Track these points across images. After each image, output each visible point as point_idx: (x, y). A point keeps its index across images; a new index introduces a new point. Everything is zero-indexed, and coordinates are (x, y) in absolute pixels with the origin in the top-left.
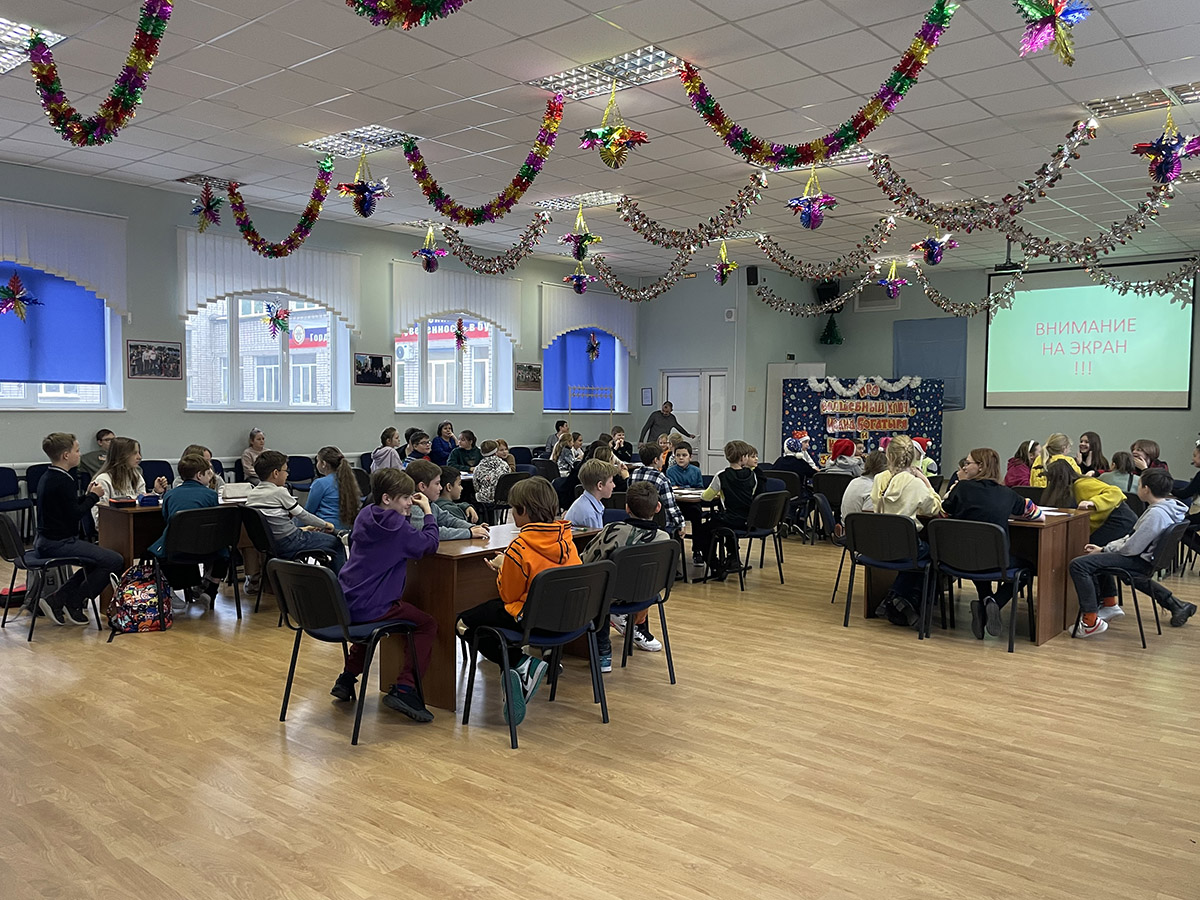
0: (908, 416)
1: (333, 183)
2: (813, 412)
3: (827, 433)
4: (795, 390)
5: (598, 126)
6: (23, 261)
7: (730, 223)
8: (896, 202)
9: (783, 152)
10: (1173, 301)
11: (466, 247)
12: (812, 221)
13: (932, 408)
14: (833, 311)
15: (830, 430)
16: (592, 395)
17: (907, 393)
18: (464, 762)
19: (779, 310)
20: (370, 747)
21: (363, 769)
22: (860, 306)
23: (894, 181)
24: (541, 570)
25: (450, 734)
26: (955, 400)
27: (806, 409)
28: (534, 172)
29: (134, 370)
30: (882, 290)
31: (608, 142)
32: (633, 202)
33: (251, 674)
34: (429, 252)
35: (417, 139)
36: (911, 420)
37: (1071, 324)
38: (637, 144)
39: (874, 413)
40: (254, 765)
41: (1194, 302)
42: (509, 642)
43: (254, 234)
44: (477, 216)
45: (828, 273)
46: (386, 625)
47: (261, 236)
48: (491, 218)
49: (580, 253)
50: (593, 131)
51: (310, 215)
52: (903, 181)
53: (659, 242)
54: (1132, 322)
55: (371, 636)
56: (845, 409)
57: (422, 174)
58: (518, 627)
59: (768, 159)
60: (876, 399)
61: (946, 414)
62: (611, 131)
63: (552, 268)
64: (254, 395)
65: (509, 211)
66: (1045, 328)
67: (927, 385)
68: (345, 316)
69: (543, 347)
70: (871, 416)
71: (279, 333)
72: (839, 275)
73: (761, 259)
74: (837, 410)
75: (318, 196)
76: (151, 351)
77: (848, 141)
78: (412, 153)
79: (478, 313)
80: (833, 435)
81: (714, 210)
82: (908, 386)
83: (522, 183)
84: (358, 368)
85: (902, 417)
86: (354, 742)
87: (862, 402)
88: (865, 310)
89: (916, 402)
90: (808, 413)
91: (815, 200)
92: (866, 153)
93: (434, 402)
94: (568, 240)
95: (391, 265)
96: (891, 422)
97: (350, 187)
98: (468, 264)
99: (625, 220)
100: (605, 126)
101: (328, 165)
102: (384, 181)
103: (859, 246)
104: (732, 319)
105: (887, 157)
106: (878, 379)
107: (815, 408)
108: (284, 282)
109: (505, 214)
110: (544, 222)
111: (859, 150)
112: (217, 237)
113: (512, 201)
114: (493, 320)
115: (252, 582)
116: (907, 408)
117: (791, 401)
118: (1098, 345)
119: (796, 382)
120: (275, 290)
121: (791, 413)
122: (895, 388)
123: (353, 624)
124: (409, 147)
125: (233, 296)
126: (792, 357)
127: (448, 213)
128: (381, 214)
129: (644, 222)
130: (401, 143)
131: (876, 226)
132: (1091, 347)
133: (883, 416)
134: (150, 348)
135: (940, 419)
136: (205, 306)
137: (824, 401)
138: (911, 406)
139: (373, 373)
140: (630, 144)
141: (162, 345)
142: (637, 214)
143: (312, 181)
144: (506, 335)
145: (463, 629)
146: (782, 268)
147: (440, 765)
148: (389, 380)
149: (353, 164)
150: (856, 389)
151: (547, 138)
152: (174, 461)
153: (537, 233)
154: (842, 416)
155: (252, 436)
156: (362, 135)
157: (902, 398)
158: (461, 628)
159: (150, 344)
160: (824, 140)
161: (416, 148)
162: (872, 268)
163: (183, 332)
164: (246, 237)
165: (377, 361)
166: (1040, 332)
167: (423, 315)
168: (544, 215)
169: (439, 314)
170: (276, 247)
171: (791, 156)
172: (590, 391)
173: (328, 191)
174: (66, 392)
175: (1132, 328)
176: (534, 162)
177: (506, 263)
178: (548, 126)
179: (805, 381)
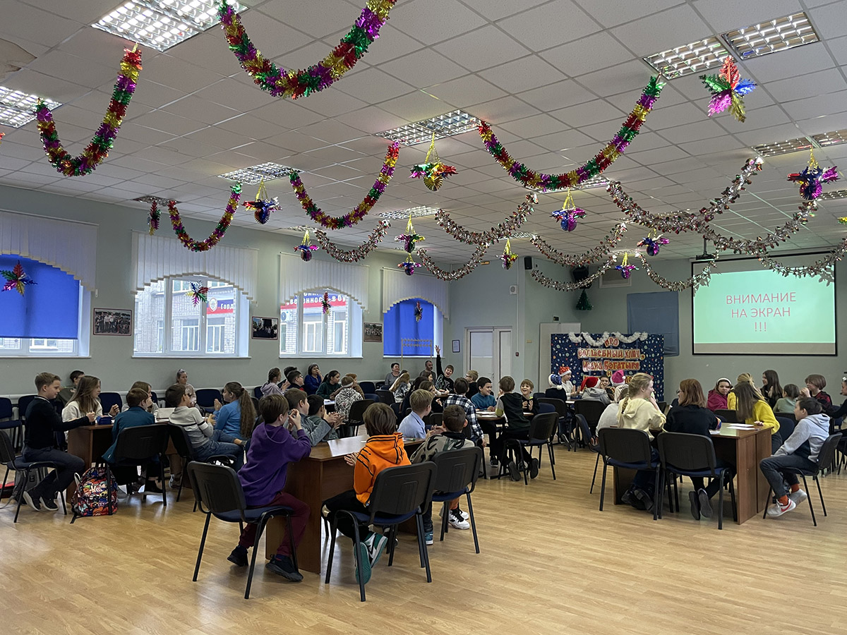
0: (639, 360)
1: (240, 201)
2: (573, 357)
3: (583, 372)
4: (560, 342)
5: (423, 163)
6: (24, 254)
7: (513, 227)
8: (627, 213)
9: (549, 179)
10: (820, 281)
11: (331, 244)
12: (569, 226)
13: (656, 354)
14: (584, 287)
15: (585, 370)
16: (417, 345)
17: (638, 344)
18: (326, 611)
19: (547, 286)
20: (258, 600)
21: (253, 617)
22: (603, 284)
23: (625, 199)
24: (382, 470)
25: (316, 591)
26: (672, 349)
27: (567, 355)
28: (379, 193)
29: (98, 329)
30: (618, 273)
31: (429, 173)
32: (446, 214)
33: (173, 547)
34: (305, 247)
35: (299, 171)
36: (642, 363)
37: (750, 296)
38: (449, 175)
39: (616, 358)
40: (175, 614)
41: (835, 281)
42: (359, 522)
43: (186, 236)
44: (339, 223)
45: (580, 261)
46: (272, 509)
47: (190, 237)
48: (349, 224)
49: (409, 247)
50: (420, 166)
51: (225, 222)
52: (631, 199)
53: (464, 240)
54: (792, 295)
55: (260, 518)
56: (595, 355)
57: (302, 195)
58: (366, 511)
59: (538, 184)
60: (616, 348)
61: (666, 359)
62: (432, 166)
63: (391, 258)
64: (179, 347)
65: (362, 219)
66: (733, 299)
67: (652, 338)
68: (246, 291)
69: (384, 312)
70: (614, 360)
71: (200, 303)
72: (588, 262)
73: (534, 252)
74: (590, 355)
75: (230, 210)
76: (110, 316)
77: (593, 172)
78: (296, 181)
79: (339, 289)
80: (587, 373)
81: (501, 219)
82: (639, 339)
83: (370, 201)
84: (254, 327)
85: (635, 361)
86: (247, 597)
87: (606, 350)
88: (607, 286)
89: (645, 350)
90: (569, 358)
91: (570, 212)
92: (605, 180)
93: (306, 351)
94: (401, 239)
95: (280, 256)
96: (628, 364)
97: (251, 204)
98: (332, 255)
99: (441, 225)
100: (427, 163)
101: (238, 189)
102: (275, 199)
103: (601, 243)
104: (515, 293)
105: (619, 183)
106: (618, 334)
107: (574, 354)
108: (205, 268)
109: (359, 222)
110: (385, 227)
111: (600, 178)
112: (159, 238)
113: (364, 213)
114: (349, 293)
115: (176, 479)
116: (638, 355)
117: (557, 349)
118: (770, 311)
119: (561, 336)
120: (199, 274)
121: (558, 357)
122: (630, 340)
123: (249, 508)
124: (293, 177)
125: (169, 278)
126: (557, 319)
127: (320, 221)
128: (273, 222)
129: (454, 227)
130: (288, 174)
131: (613, 229)
132: (765, 312)
133: (622, 360)
134: (110, 314)
135: (662, 362)
136: (149, 285)
137: (580, 349)
138: (642, 353)
139: (265, 330)
140: (444, 175)
141: (118, 312)
142: (449, 221)
143: (227, 199)
144: (358, 304)
145: (326, 512)
146: (549, 257)
147: (309, 614)
148: (276, 335)
149: (255, 189)
150: (602, 341)
151: (388, 171)
152: (123, 393)
153: (380, 235)
154: (593, 360)
155: (179, 375)
156: (262, 169)
157: (635, 348)
158: (325, 511)
159: (110, 311)
160: (577, 172)
161: (299, 178)
162: (611, 258)
163: (133, 303)
164: (180, 238)
165: (268, 322)
166: (729, 301)
167: (300, 290)
168: (385, 222)
169: (311, 290)
170: (200, 244)
171: (554, 182)
172: (416, 343)
173: (237, 207)
174: (48, 345)
175: (793, 299)
176: (379, 187)
177: (358, 254)
178: (389, 163)
179: (567, 336)
